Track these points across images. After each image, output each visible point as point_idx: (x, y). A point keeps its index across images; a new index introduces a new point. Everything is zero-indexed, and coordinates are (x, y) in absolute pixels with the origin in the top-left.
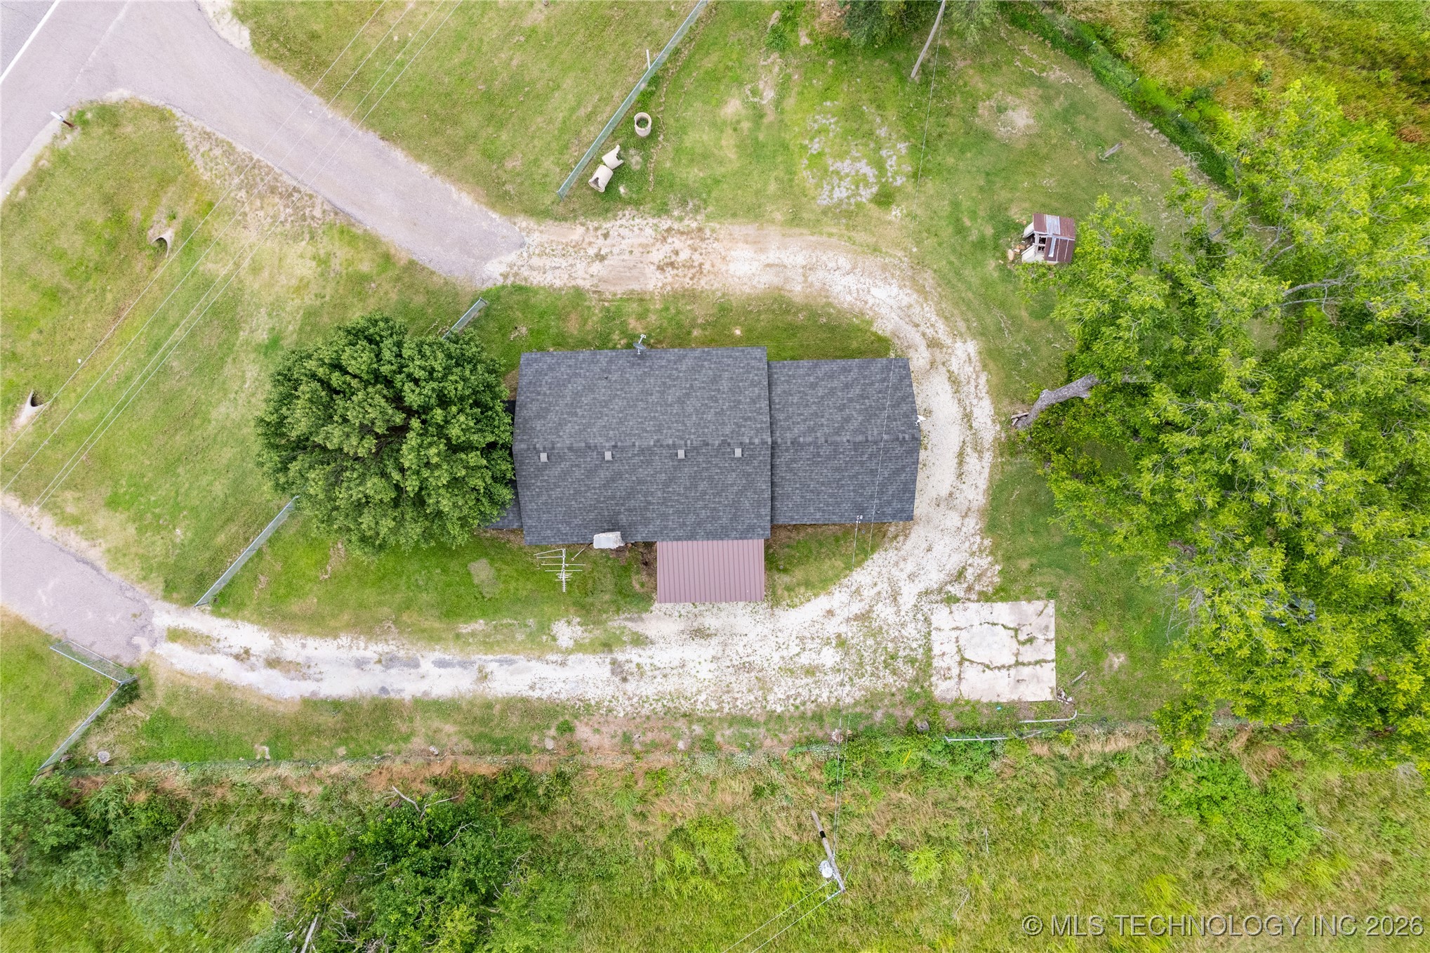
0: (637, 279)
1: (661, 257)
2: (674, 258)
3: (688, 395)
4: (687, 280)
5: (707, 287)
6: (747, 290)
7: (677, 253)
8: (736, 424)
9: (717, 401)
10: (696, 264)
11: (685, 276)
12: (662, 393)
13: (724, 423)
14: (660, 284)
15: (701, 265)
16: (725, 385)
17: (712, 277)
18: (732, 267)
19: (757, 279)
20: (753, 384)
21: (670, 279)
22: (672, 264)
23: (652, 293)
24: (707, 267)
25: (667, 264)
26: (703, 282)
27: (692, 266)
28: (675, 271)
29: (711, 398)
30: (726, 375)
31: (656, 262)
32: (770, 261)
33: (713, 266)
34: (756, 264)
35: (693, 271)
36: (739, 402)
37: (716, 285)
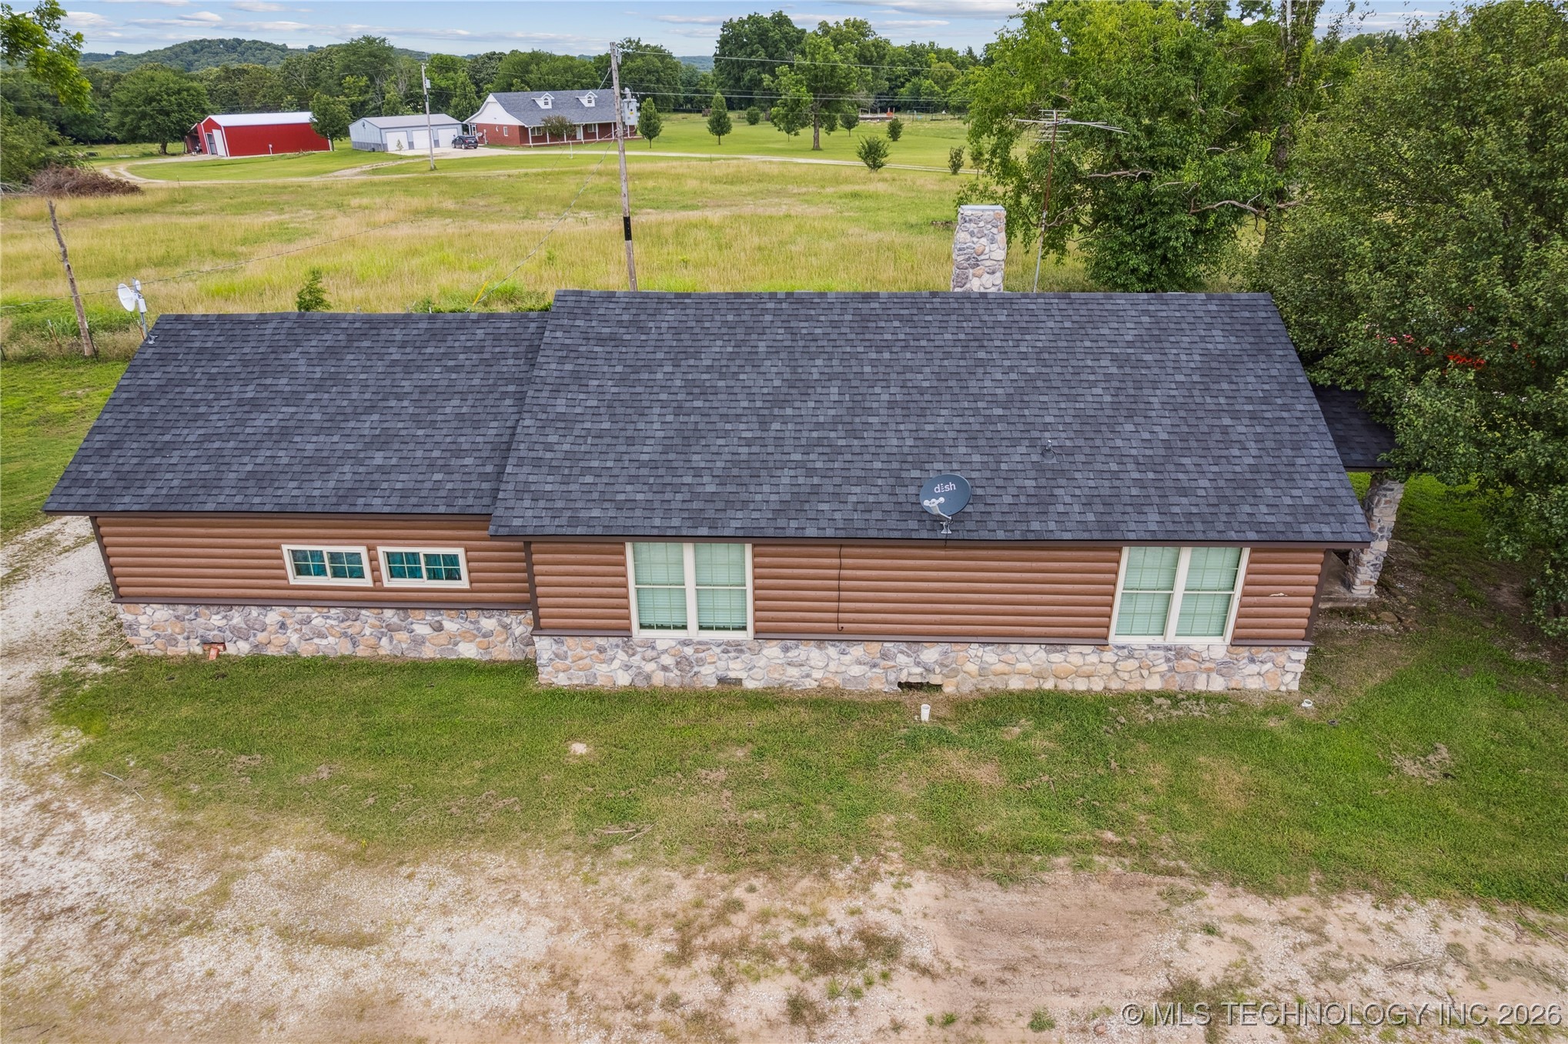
0: (991, 925)
1: (879, 995)
2: (816, 990)
3: (778, 401)
4: (754, 903)
5: (665, 875)
6: (497, 863)
7: (798, 1010)
8: (642, 329)
9: (689, 384)
10: (703, 962)
11: (764, 917)
12: (858, 406)
13: (677, 332)
14: (882, 890)
15: (682, 956)
16: (657, 425)
17: (638, 912)
18: (536, 941)
19: (437, 896)
20: (566, 422)
21: (836, 909)
22: (824, 962)
23: (915, 861)
24: (651, 951)
25: (846, 961)
26: (685, 891)
27: (725, 952)
28: (808, 934)
29: (705, 392)
30: (647, 452)
31: (904, 979)
32: (344, 959)
33: (624, 952)
34: (416, 951)
35: (723, 934)
36: (622, 380)
37: (627, 882)
